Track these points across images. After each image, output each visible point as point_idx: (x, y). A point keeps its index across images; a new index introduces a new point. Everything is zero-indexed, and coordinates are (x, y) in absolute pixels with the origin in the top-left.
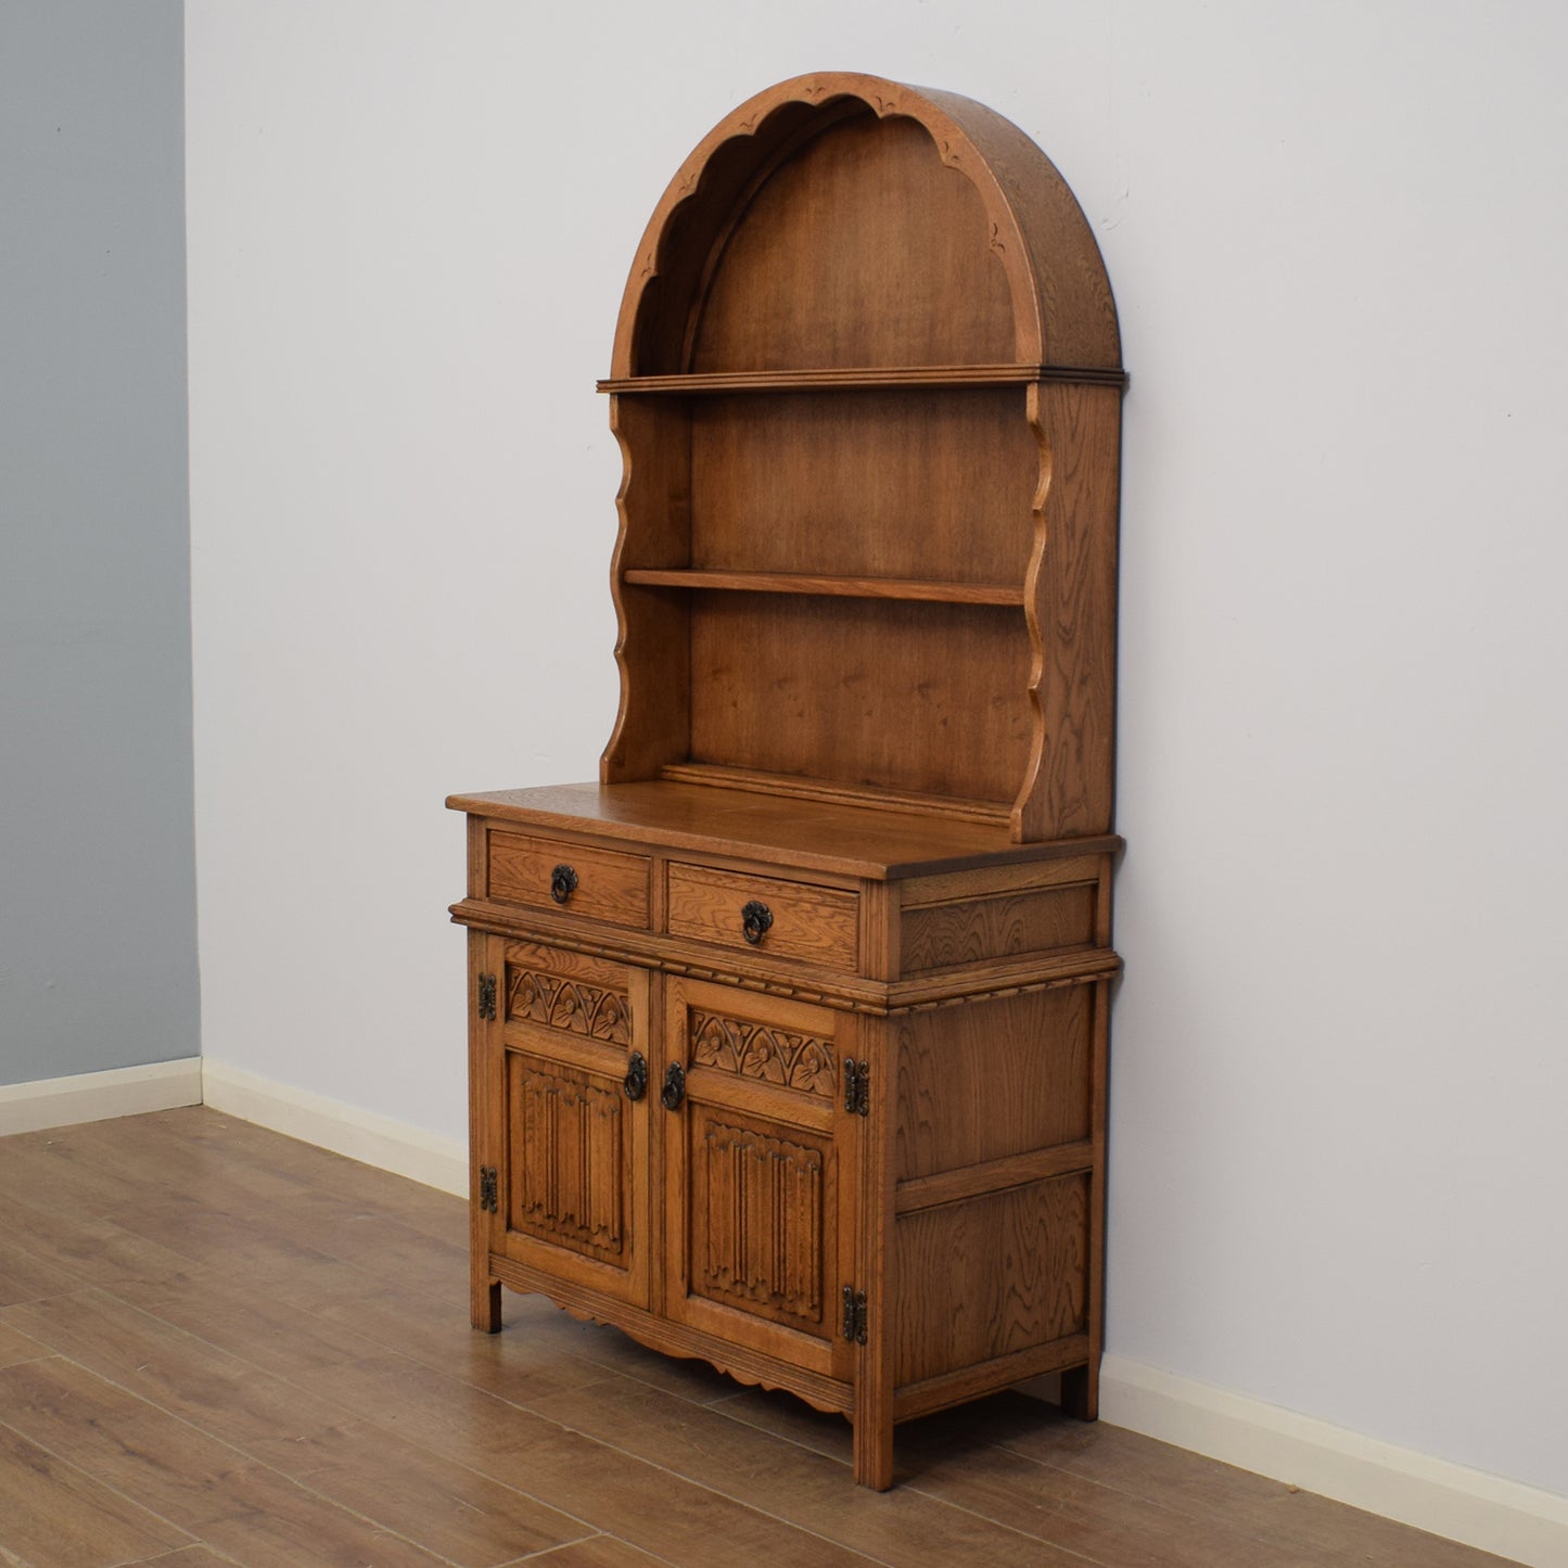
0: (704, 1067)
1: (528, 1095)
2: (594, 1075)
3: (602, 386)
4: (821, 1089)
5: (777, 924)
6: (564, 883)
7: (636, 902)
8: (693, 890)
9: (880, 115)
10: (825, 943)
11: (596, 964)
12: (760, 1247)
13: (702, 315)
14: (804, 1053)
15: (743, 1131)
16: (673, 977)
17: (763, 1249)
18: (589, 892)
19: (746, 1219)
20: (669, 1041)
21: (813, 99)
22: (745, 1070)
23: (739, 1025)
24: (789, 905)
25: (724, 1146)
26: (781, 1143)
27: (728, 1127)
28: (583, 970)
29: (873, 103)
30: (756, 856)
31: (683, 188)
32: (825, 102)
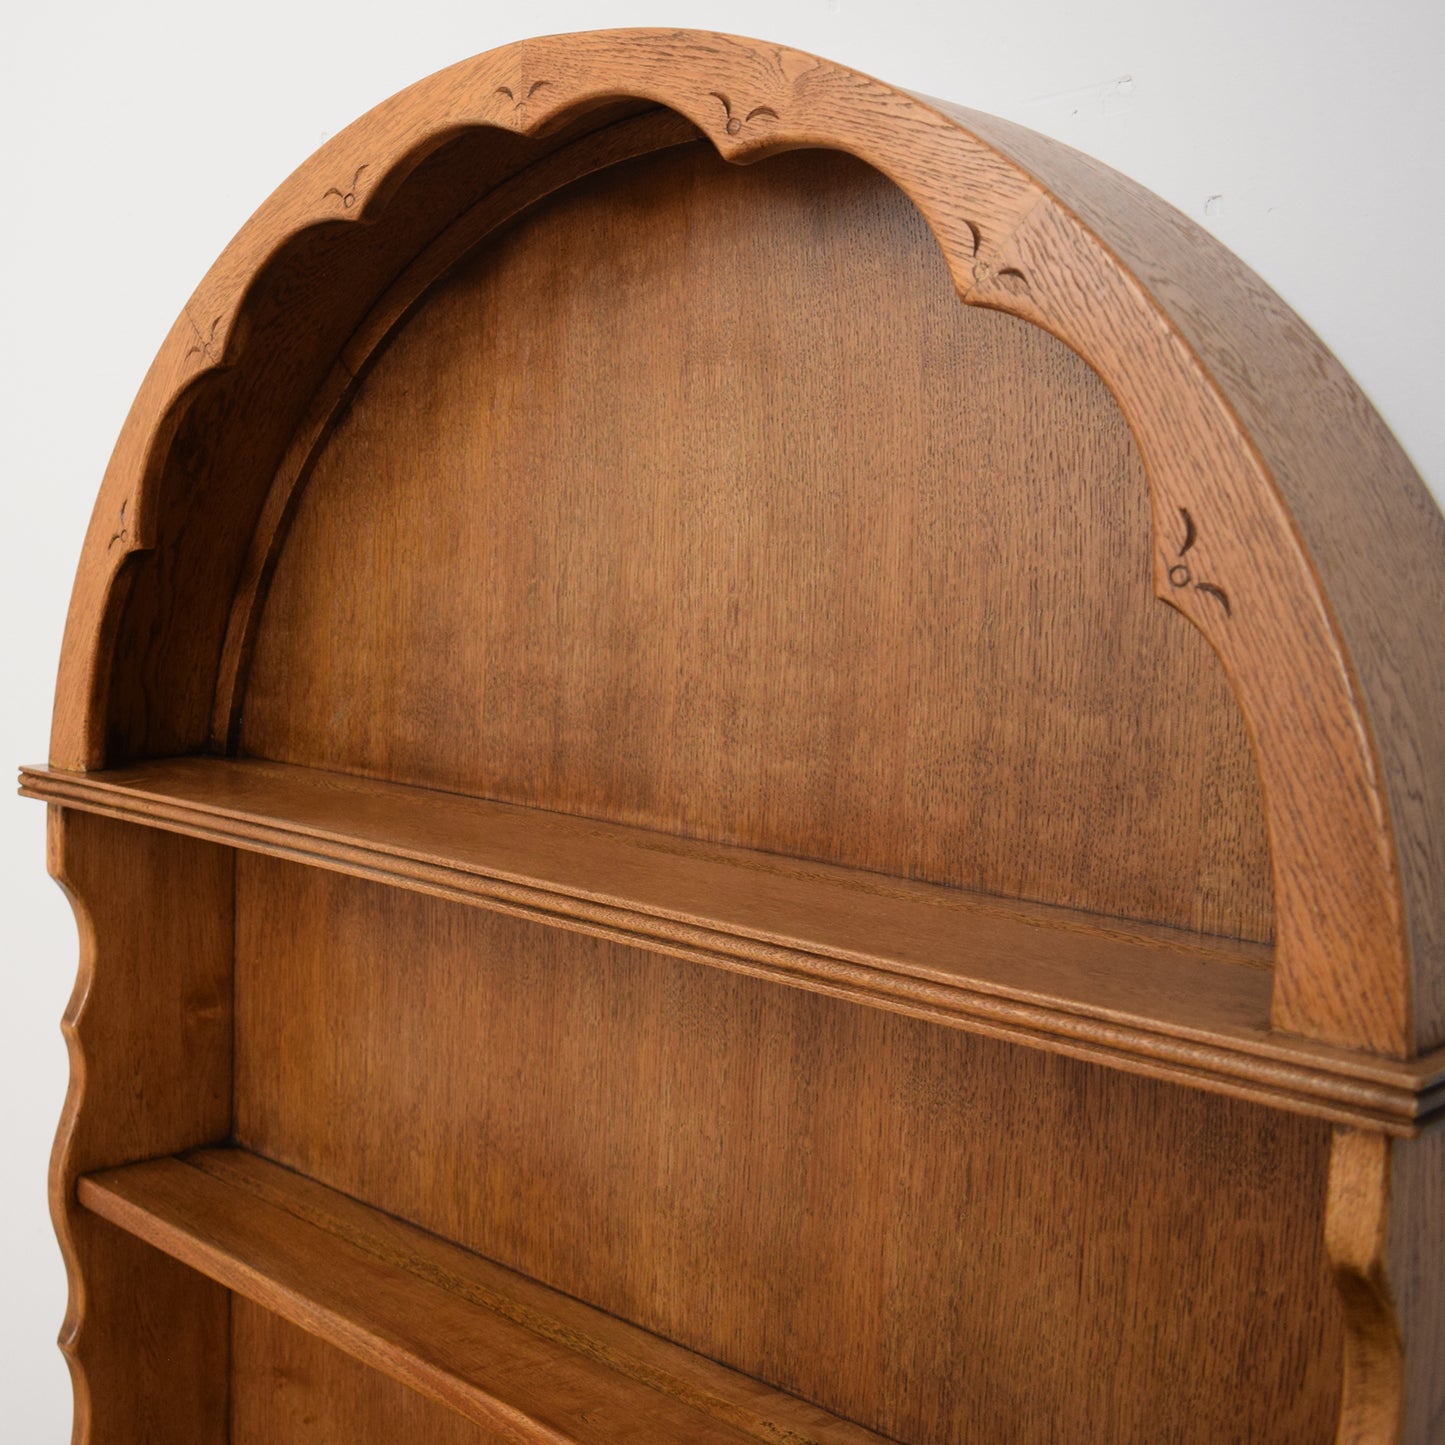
3: (33, 783)
9: (726, 146)
13: (258, 618)
21: (516, 116)
29: (704, 114)
31: (195, 349)
32: (548, 123)
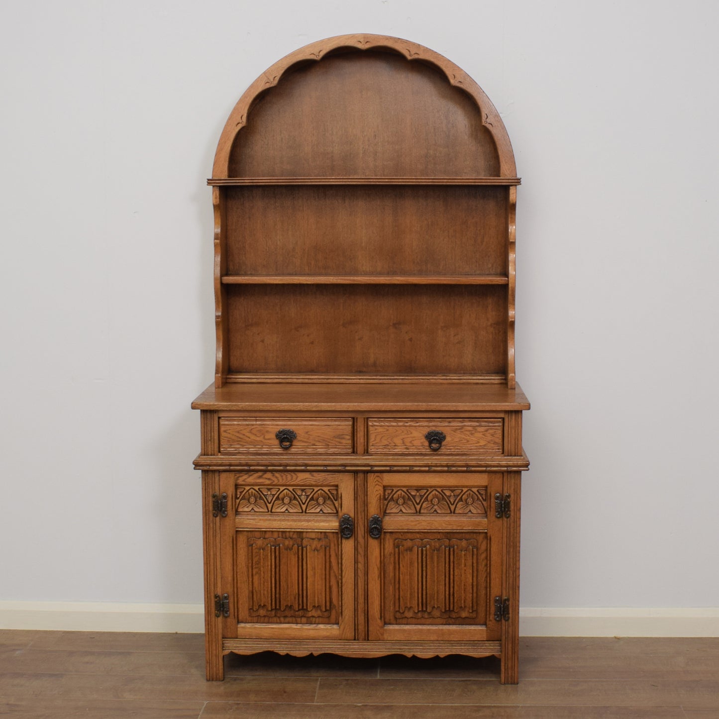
0: (392, 514)
1: (254, 551)
2: (307, 532)
3: (210, 182)
4: (474, 511)
5: (448, 439)
6: (286, 438)
7: (344, 441)
8: (387, 430)
9: (408, 58)
10: (482, 443)
11: (313, 476)
12: (436, 592)
14: (463, 496)
15: (422, 540)
16: (373, 474)
17: (437, 592)
18: (305, 440)
19: (426, 581)
20: (370, 505)
22: (422, 511)
23: (418, 490)
24: (457, 429)
25: (410, 549)
26: (450, 540)
27: (411, 540)
28: (301, 480)
29: (404, 52)
30: (444, 409)
31: (268, 82)
